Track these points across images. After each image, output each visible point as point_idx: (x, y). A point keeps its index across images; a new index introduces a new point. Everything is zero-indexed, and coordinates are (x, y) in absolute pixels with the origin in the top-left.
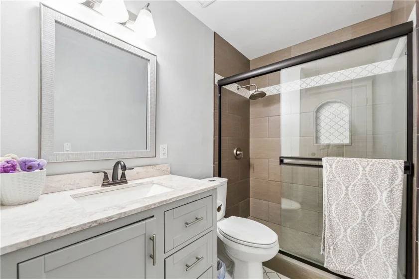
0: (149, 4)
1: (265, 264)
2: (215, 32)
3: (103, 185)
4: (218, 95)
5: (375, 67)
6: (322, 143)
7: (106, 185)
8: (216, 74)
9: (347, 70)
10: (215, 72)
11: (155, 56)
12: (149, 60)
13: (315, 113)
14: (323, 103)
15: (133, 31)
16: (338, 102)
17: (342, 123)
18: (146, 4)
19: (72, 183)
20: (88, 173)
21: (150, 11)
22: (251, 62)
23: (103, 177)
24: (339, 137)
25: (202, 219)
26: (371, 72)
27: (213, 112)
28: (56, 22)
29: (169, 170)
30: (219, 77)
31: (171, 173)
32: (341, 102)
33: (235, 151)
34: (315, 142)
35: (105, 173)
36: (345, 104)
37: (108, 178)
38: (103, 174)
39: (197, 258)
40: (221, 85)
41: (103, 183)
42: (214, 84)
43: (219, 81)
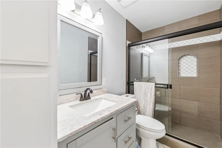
0: (101, 9)
1: (157, 140)
2: (127, 20)
3: (80, 100)
4: (128, 51)
5: (211, 38)
6: (182, 76)
7: (82, 100)
8: (127, 41)
9: (196, 39)
10: (126, 40)
11: (101, 34)
12: (99, 36)
13: (178, 60)
14: (182, 55)
15: (93, 22)
16: (190, 55)
17: (192, 66)
18: (99, 9)
19: (67, 99)
20: (74, 94)
21: (101, 12)
22: (142, 34)
23: (80, 96)
24: (191, 73)
25: (131, 118)
26: (209, 40)
27: (126, 60)
28: (61, 20)
29: (107, 91)
30: (128, 42)
31: (108, 93)
32: (192, 55)
33: (135, 80)
34: (178, 76)
35: (81, 94)
36: (194, 56)
37: (83, 97)
38: (80, 95)
39: (129, 137)
40: (129, 46)
41: (81, 99)
42: (126, 46)
43: (128, 44)
